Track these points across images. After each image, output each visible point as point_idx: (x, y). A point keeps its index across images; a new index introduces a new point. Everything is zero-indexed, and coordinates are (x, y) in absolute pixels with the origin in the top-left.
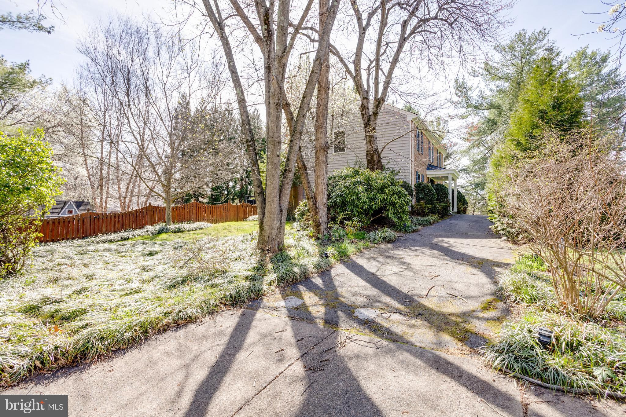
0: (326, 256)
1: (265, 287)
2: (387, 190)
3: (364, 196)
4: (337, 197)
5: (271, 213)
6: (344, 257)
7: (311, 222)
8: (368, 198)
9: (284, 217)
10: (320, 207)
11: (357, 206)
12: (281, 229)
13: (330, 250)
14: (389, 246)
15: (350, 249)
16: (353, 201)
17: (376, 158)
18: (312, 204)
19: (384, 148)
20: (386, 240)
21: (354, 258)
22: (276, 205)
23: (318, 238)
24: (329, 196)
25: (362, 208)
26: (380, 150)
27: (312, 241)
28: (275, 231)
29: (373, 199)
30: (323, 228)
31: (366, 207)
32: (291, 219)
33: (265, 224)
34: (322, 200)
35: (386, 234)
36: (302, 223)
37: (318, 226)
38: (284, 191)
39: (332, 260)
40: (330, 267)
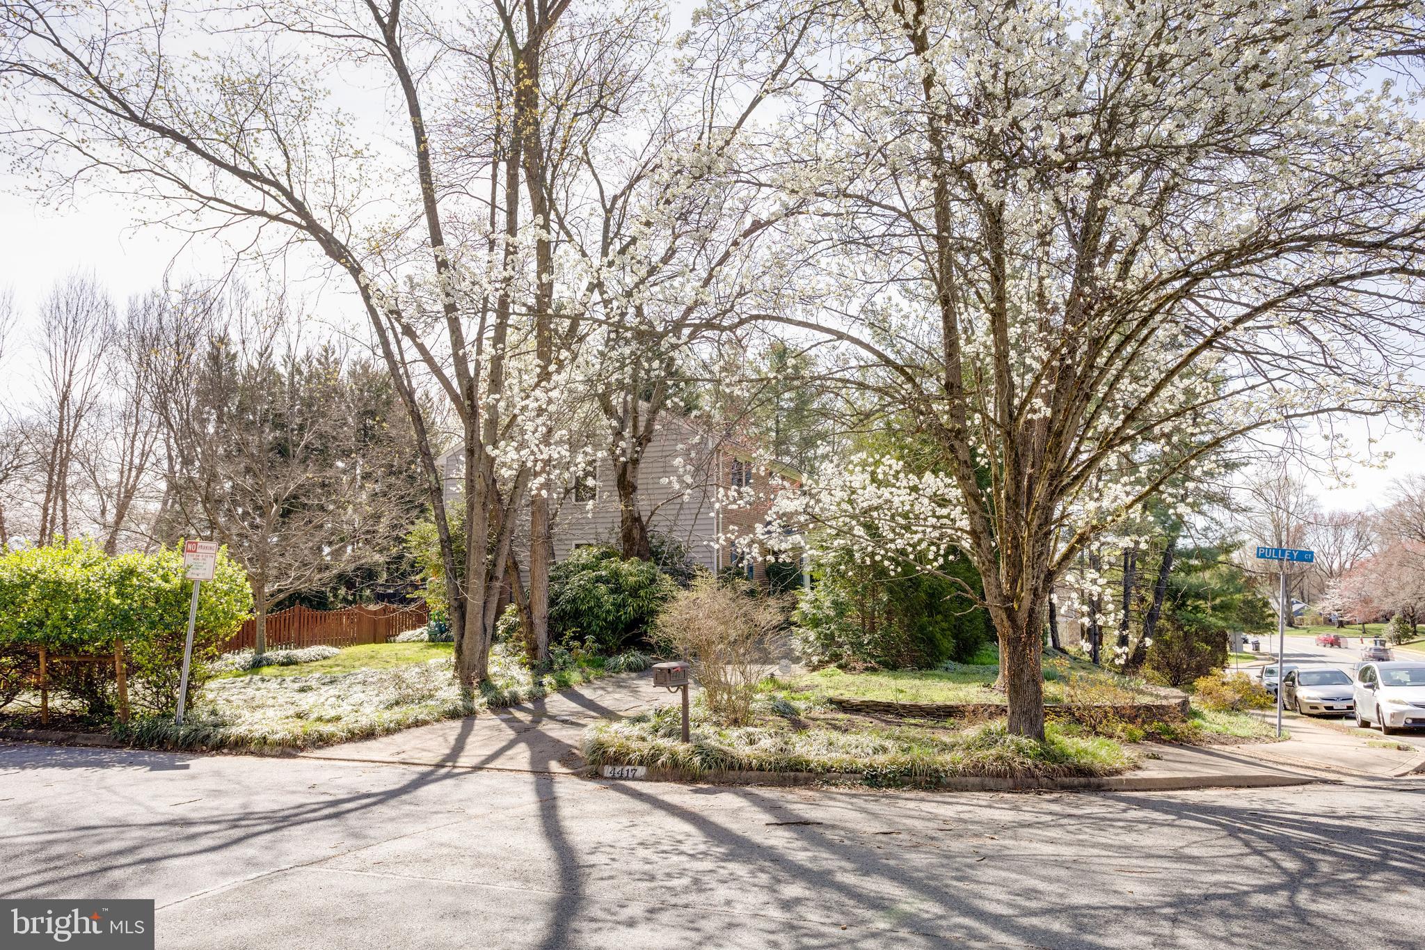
0: (541, 684)
1: (477, 707)
2: (642, 593)
3: (608, 601)
4: (568, 602)
5: (473, 633)
6: (564, 687)
7: (523, 644)
8: (613, 604)
9: (489, 637)
10: (537, 621)
11: (597, 617)
12: (484, 654)
13: (547, 679)
14: (633, 675)
15: (575, 677)
16: (590, 609)
17: (636, 533)
18: (525, 617)
19: (652, 514)
20: (631, 668)
21: (576, 688)
22: (479, 624)
23: (533, 667)
24: (553, 602)
25: (605, 620)
26: (644, 519)
27: (525, 670)
28: (477, 655)
29: (623, 605)
30: (541, 652)
31: (611, 618)
32: (495, 639)
33: (464, 646)
34: (541, 610)
35: (632, 659)
36: (510, 645)
37: (533, 650)
38: (489, 605)
39: (548, 689)
40: (545, 695)
